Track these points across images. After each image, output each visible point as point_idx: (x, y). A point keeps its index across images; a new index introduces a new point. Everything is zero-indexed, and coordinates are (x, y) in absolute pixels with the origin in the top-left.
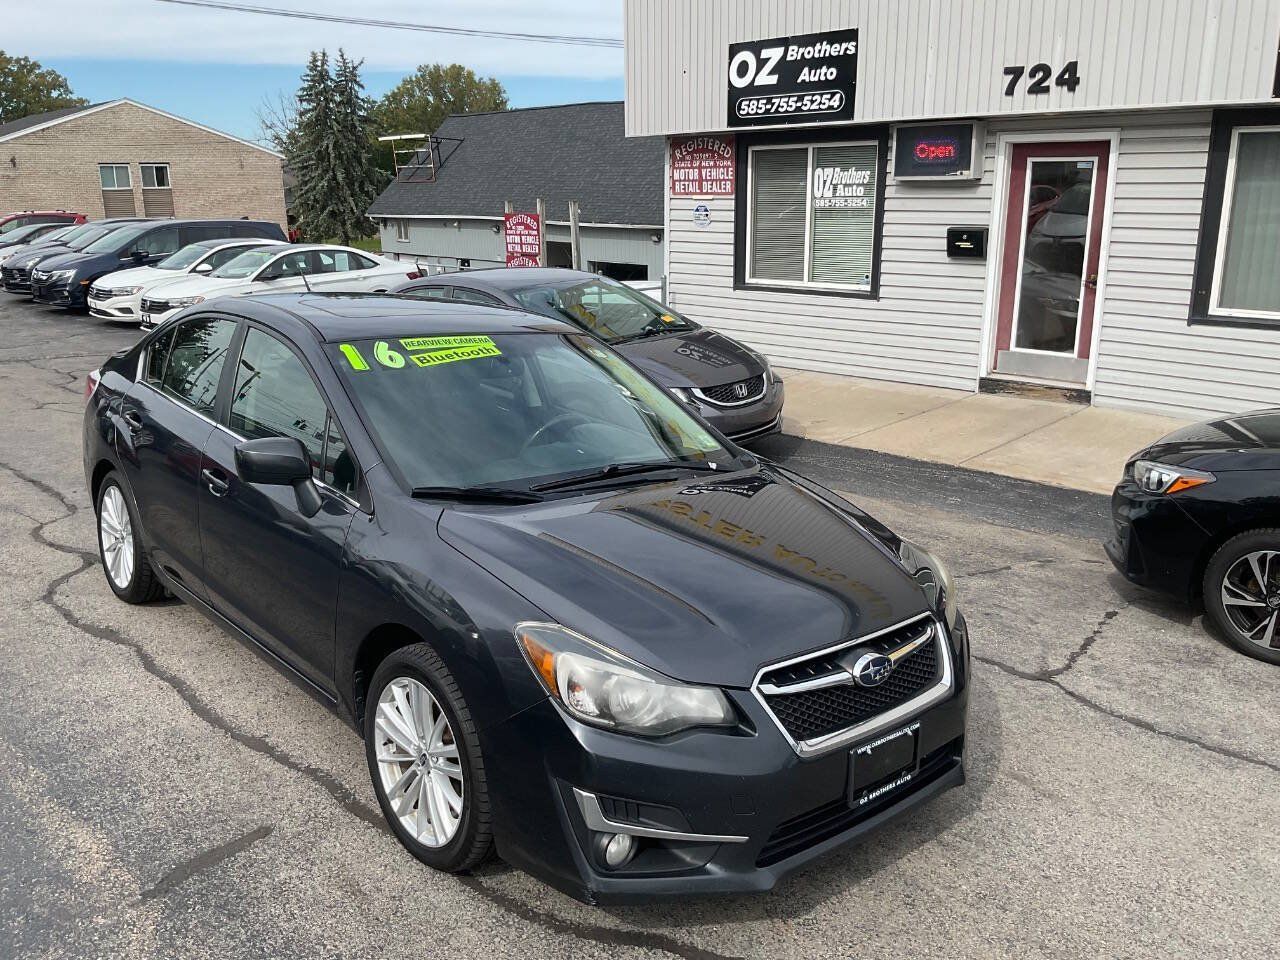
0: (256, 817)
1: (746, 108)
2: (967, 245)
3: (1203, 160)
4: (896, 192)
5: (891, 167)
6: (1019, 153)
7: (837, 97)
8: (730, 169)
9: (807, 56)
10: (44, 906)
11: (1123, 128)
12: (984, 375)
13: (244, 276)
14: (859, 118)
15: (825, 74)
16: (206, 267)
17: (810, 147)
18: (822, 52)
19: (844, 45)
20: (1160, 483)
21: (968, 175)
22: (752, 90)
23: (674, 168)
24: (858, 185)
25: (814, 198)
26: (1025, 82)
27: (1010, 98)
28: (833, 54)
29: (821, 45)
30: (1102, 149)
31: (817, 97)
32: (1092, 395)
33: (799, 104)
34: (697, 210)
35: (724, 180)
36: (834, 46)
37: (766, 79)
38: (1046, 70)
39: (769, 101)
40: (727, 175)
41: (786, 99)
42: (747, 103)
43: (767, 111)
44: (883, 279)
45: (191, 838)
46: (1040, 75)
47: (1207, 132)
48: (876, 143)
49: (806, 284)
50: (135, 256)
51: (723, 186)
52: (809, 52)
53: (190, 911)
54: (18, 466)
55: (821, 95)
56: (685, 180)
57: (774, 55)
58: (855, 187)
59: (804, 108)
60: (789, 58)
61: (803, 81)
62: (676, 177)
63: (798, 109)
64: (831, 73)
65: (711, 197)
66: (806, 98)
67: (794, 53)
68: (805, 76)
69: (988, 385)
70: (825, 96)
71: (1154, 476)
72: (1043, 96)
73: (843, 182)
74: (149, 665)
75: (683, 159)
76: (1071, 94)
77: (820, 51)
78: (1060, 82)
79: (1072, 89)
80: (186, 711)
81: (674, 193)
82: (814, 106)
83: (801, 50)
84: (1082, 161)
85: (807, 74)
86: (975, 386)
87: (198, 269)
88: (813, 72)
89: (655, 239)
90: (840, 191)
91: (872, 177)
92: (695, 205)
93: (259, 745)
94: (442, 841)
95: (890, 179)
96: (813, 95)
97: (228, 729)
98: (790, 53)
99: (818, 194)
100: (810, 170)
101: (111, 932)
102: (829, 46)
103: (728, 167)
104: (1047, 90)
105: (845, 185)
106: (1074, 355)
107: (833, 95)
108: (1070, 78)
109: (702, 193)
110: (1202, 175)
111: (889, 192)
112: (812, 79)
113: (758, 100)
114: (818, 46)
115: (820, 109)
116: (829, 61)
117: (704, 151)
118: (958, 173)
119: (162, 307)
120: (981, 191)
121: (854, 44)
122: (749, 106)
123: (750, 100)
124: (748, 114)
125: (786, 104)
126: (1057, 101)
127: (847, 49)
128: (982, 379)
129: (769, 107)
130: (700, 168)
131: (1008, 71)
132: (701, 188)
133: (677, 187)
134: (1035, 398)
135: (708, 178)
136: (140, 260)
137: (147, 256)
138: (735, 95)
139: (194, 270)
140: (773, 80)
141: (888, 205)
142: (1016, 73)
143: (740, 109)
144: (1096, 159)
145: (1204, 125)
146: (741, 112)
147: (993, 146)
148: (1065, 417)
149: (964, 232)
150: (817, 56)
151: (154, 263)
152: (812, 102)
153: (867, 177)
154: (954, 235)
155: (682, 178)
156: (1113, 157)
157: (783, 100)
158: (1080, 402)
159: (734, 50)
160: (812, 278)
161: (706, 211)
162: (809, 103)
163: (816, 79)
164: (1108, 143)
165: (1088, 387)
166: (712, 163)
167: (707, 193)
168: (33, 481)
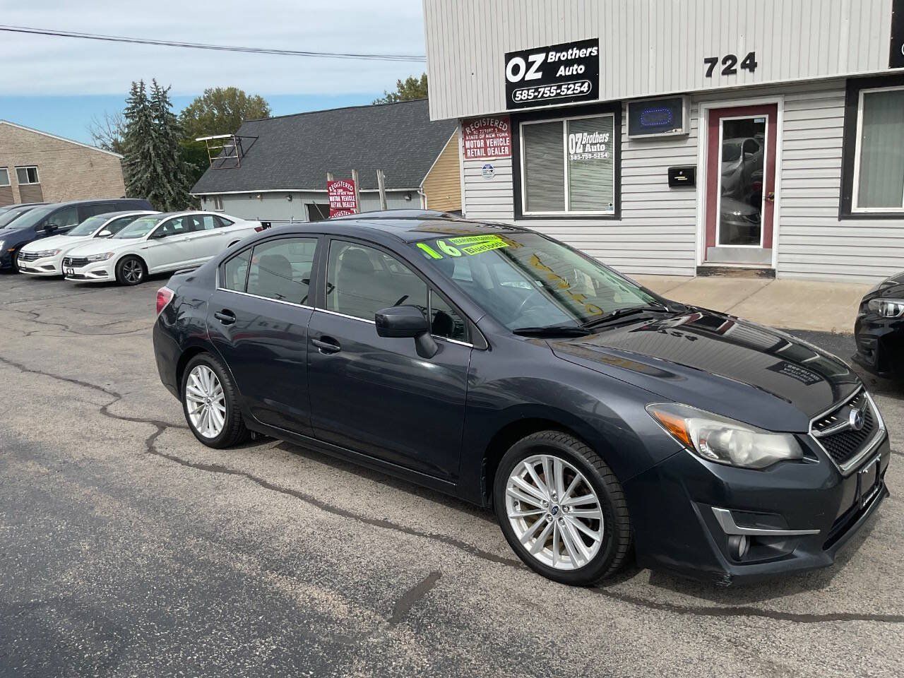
0: (424, 567)
1: (520, 96)
2: (683, 178)
3: (842, 112)
4: (629, 147)
5: (625, 130)
6: (714, 115)
7: (586, 85)
8: (507, 139)
9: (562, 59)
10: (327, 636)
11: (786, 94)
12: (699, 265)
13: (141, 236)
14: (603, 97)
15: (577, 70)
16: (106, 232)
17: (565, 120)
18: (574, 54)
19: (589, 50)
20: (896, 311)
21: (679, 132)
22: (523, 84)
23: (466, 140)
24: (601, 144)
25: (569, 154)
26: (719, 67)
27: (709, 78)
28: (582, 56)
29: (573, 50)
30: (772, 110)
31: (572, 86)
32: (776, 272)
33: (558, 91)
34: (484, 168)
35: (503, 146)
36: (582, 51)
37: (533, 75)
38: (733, 59)
39: (536, 90)
40: (506, 143)
41: (549, 88)
42: (520, 92)
43: (535, 97)
44: (623, 206)
45: (390, 584)
46: (729, 62)
47: (843, 94)
48: (613, 114)
49: (566, 212)
50: (47, 229)
51: (503, 151)
52: (564, 56)
53: (429, 627)
54: (49, 371)
55: (574, 84)
56: (474, 148)
57: (538, 59)
58: (598, 145)
59: (562, 93)
60: (549, 61)
61: (561, 75)
62: (468, 146)
63: (558, 94)
64: (581, 69)
65: (494, 158)
66: (563, 87)
67: (553, 57)
68: (562, 71)
69: (702, 271)
70: (577, 85)
71: (891, 307)
72: (732, 77)
73: (590, 142)
74: (265, 484)
75: (472, 134)
76: (752, 74)
77: (572, 55)
78: (744, 66)
79: (752, 70)
80: (317, 510)
81: (466, 157)
82: (570, 92)
83: (558, 55)
84: (757, 118)
85: (563, 71)
86: (694, 272)
87: (100, 234)
88: (567, 69)
89: (408, 198)
90: (588, 148)
91: (611, 137)
92: (483, 164)
93: (385, 524)
94: (580, 564)
95: (625, 138)
96: (569, 84)
97: (357, 518)
98: (550, 57)
99: (572, 152)
100: (565, 135)
101: (388, 646)
102: (578, 51)
103: (505, 137)
104: (735, 72)
105: (592, 144)
106: (761, 246)
107: (583, 83)
108: (750, 63)
109: (487, 156)
110: (841, 122)
111: (624, 147)
112: (567, 74)
113: (528, 90)
114: (570, 51)
115: (574, 93)
116: (579, 61)
117: (487, 127)
118: (674, 130)
119: (82, 262)
120: (690, 142)
121: (596, 48)
122: (521, 94)
123: (523, 90)
124: (521, 100)
125: (548, 91)
126: (742, 79)
127: (591, 52)
128: (698, 267)
129: (536, 94)
130: (485, 139)
131: (707, 61)
132: (486, 152)
133: (469, 153)
134: (736, 277)
135: (492, 145)
136: (51, 232)
137: (57, 228)
138: (511, 87)
139: (97, 236)
140: (539, 75)
141: (623, 155)
142: (713, 62)
143: (515, 97)
144: (767, 116)
145: (841, 89)
146: (516, 99)
147: (697, 111)
148: (763, 287)
149: (680, 170)
150: (569, 58)
151: (64, 232)
152: (568, 89)
153: (607, 138)
154: (673, 173)
155: (472, 147)
156: (780, 114)
157: (546, 89)
158: (768, 277)
159: (509, 57)
160: (570, 209)
161: (491, 168)
162: (566, 90)
163: (570, 73)
164: (776, 105)
165: (774, 267)
166: (493, 136)
167: (491, 156)
168: (72, 381)
